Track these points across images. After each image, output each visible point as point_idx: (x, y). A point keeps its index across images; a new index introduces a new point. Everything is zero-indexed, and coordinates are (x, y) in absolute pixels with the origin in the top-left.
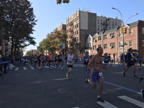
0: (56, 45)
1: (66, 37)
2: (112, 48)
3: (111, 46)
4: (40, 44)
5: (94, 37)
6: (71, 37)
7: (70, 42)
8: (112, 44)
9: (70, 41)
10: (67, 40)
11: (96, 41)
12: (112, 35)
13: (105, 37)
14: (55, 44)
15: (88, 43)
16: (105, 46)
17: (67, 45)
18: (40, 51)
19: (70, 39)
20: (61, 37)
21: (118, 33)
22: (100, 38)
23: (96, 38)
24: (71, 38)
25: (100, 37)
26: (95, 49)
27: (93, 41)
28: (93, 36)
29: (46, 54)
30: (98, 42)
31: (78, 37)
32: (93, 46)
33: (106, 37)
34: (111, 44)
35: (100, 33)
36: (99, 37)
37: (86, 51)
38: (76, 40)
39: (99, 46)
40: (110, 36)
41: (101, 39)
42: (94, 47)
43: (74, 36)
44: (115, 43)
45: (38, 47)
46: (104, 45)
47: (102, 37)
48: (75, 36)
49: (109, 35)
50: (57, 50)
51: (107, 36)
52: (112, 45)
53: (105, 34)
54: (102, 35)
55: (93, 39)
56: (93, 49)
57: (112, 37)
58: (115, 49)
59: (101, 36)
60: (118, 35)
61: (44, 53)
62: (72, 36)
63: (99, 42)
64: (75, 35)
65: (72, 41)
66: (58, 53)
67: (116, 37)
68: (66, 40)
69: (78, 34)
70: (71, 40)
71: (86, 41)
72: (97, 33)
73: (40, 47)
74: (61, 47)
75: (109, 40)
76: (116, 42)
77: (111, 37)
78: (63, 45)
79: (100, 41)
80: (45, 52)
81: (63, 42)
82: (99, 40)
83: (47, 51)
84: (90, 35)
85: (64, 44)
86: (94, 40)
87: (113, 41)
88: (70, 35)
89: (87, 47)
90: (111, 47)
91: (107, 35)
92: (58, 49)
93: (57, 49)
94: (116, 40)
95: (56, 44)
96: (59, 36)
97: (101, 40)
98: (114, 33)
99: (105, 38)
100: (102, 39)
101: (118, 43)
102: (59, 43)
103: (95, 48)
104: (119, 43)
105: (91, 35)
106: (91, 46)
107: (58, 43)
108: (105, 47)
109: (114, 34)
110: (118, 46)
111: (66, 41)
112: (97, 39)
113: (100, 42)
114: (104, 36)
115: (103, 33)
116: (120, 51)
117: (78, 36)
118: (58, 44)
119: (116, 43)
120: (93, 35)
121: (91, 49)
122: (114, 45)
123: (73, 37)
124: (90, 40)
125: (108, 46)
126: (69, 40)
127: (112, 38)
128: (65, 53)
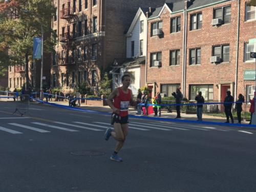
0: (10, 43)
1: (48, 12)
2: (220, 61)
3: (213, 54)
5: (155, 18)
6: (70, 17)
7: (63, 35)
8: (218, 46)
9: (66, 31)
10: (55, 28)
11: (161, 35)
12: (220, 14)
13: (195, 18)
14: (3, 40)
15: (133, 42)
16: (193, 54)
17: (53, 44)
19: (63, 23)
20: (29, 13)
21: (243, 7)
22: (175, 26)
23: (160, 24)
24: (68, 20)
25: (175, 21)
26: (156, 63)
27: (152, 35)
28: (150, 15)
30: (167, 39)
31: (95, 18)
32: (152, 54)
33: (198, 19)
34: (213, 47)
35: (175, 5)
36: (172, 19)
37: (123, 71)
38: (86, 28)
39: (171, 52)
40: (214, 17)
41: (178, 29)
42: (155, 57)
43: (80, 10)
44: (231, 47)
46: (191, 50)
47: (184, 22)
48: (84, 10)
49: (211, 13)
50: (14, 64)
51: (201, 16)
52: (218, 51)
53: (194, 9)
54: (183, 13)
55: (152, 26)
56: (151, 66)
57: (221, 23)
58: (227, 68)
59: (178, 17)
60: (243, 15)
62: (71, 10)
63: (173, 37)
64: (86, 7)
65: (71, 30)
66: (18, 75)
67: (234, 22)
68: (50, 25)
69: (94, 4)
70: (69, 27)
71: (126, 32)
72: (165, 5)
74: (28, 51)
75: (208, 31)
76: (234, 41)
77: (216, 21)
78: (36, 43)
79: (175, 33)
81: (35, 33)
82: (171, 31)
84: (140, 10)
85: (41, 41)
86: (156, 31)
87: (222, 35)
88: (66, 6)
89: (129, 55)
90: (215, 59)
91: (200, 13)
92: (17, 61)
93: (15, 59)
94: (234, 33)
95: (8, 39)
96: (19, 8)
97: (182, 33)
98: (230, 6)
99: (195, 26)
100: (183, 27)
101: (241, 46)
102: (21, 38)
103: (157, 60)
104: (245, 44)
105: (145, 11)
106: (144, 54)
107: (17, 37)
108: (194, 59)
109: (228, 10)
110: (241, 54)
111: (51, 30)
112: (165, 26)
113: (175, 40)
114: (192, 16)
115: (189, 4)
116: (247, 73)
117: (97, 14)
118: (18, 41)
119: (234, 46)
120: (153, 10)
121: (143, 63)
122: (228, 50)
123: (76, 16)
124: (142, 31)
125: (205, 53)
126: (60, 25)
127: (218, 25)
128: (43, 76)
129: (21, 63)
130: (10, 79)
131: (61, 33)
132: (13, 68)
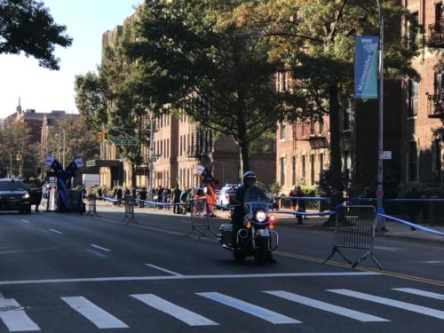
4: (108, 52)
10: (413, 7)
18: (104, 129)
29: (174, 163)
45: (87, 85)
61: (144, 151)
66: (305, 148)
73: (113, 89)
78: (363, 55)
80: (163, 134)
83: (187, 128)
93: (296, 100)
128: (386, 149)
129: (311, 113)
130: (282, 159)
131: (431, 20)
132: (289, 129)
